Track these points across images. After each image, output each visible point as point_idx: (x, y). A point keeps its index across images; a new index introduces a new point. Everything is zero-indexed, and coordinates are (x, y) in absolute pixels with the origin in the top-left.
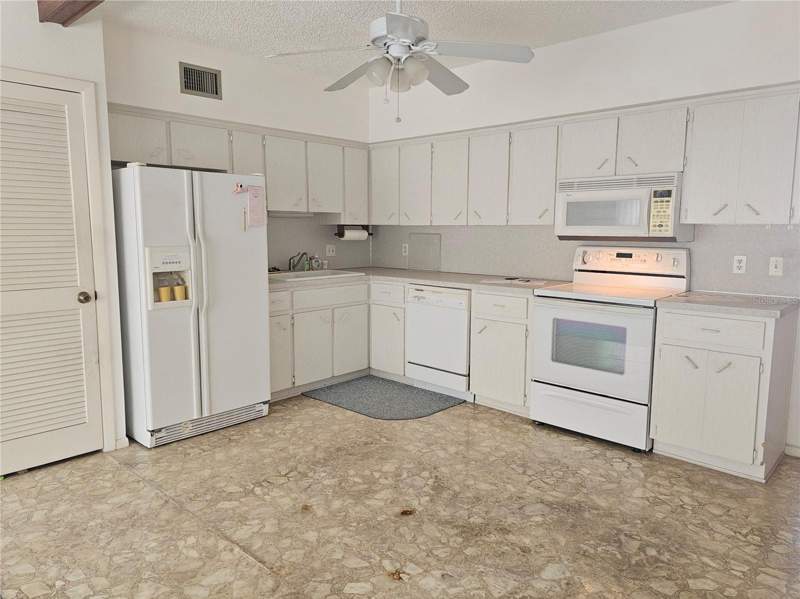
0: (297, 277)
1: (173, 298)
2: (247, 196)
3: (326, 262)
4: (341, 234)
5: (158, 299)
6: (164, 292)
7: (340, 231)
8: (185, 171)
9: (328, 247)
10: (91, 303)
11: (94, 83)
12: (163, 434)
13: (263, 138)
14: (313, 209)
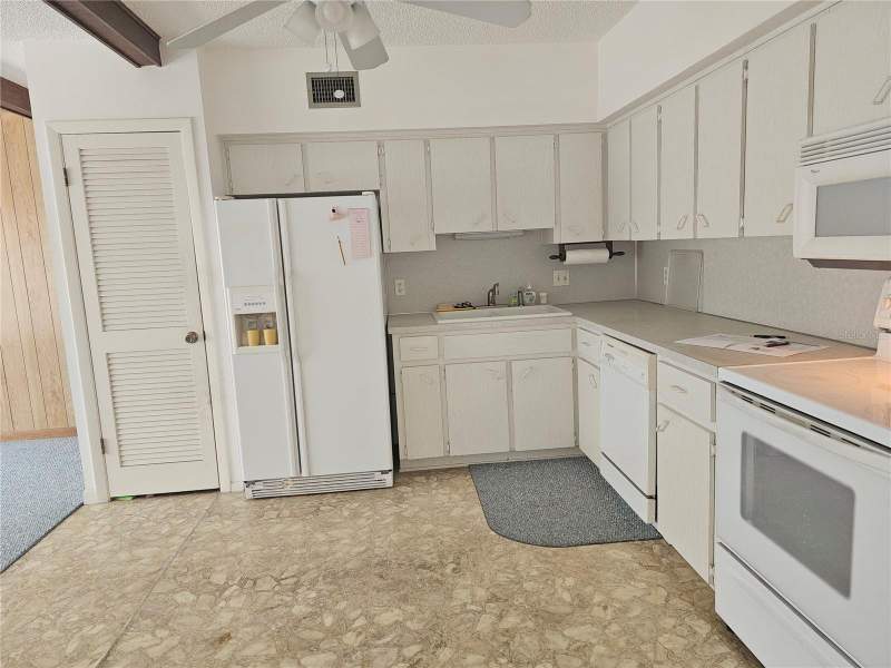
0: (496, 315)
1: (261, 342)
2: (345, 223)
3: (544, 294)
4: (562, 257)
5: (241, 343)
6: (250, 335)
7: (561, 253)
8: (267, 200)
9: (556, 274)
10: (200, 343)
11: (192, 119)
12: (258, 486)
13: (427, 143)
14: (504, 226)
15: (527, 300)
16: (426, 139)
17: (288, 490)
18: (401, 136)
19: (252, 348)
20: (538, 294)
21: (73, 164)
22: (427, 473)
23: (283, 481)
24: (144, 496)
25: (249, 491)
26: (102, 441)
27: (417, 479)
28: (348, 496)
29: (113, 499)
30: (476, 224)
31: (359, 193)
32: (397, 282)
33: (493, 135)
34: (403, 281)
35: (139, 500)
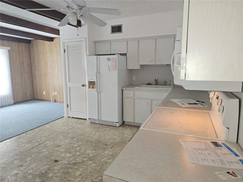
1: (93, 88)
6: (91, 86)
10: (85, 87)
11: (86, 38)
12: (92, 120)
13: (139, 41)
14: (157, 63)
15: (167, 84)
16: (138, 40)
17: (97, 122)
18: (132, 39)
19: (91, 89)
20: (170, 83)
21: (66, 48)
22: (129, 126)
23: (96, 120)
24: (74, 118)
25: (89, 120)
26: (68, 105)
27: (126, 126)
28: (108, 126)
29: (69, 117)
30: (150, 62)
31: (114, 54)
32: (133, 76)
33: (156, 38)
34: (135, 76)
35: (73, 118)
